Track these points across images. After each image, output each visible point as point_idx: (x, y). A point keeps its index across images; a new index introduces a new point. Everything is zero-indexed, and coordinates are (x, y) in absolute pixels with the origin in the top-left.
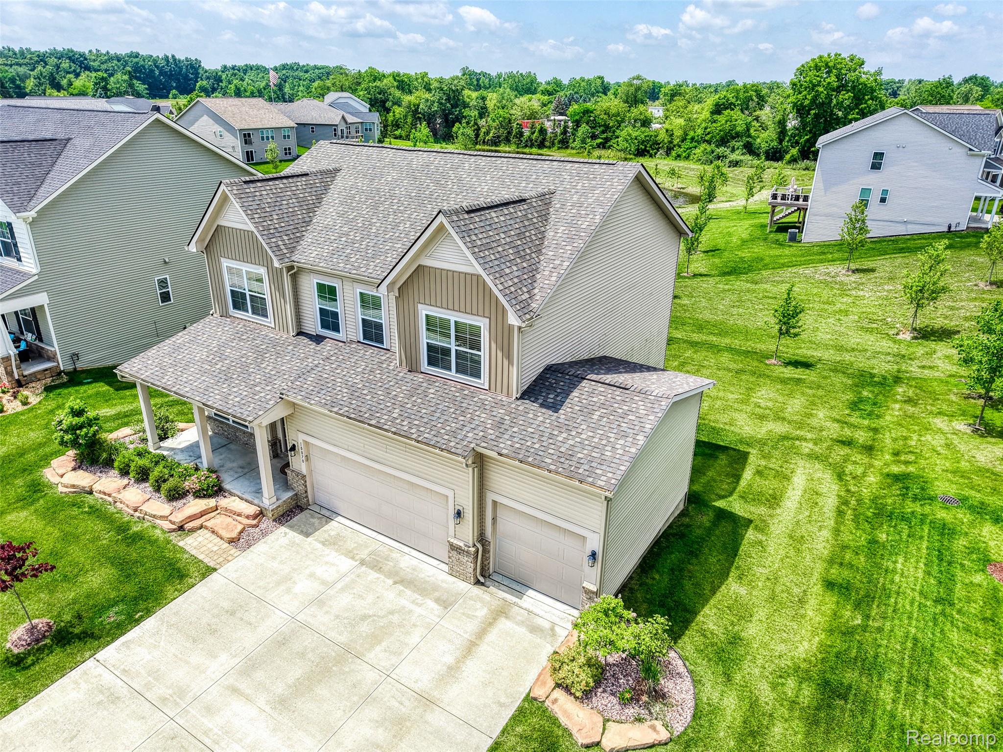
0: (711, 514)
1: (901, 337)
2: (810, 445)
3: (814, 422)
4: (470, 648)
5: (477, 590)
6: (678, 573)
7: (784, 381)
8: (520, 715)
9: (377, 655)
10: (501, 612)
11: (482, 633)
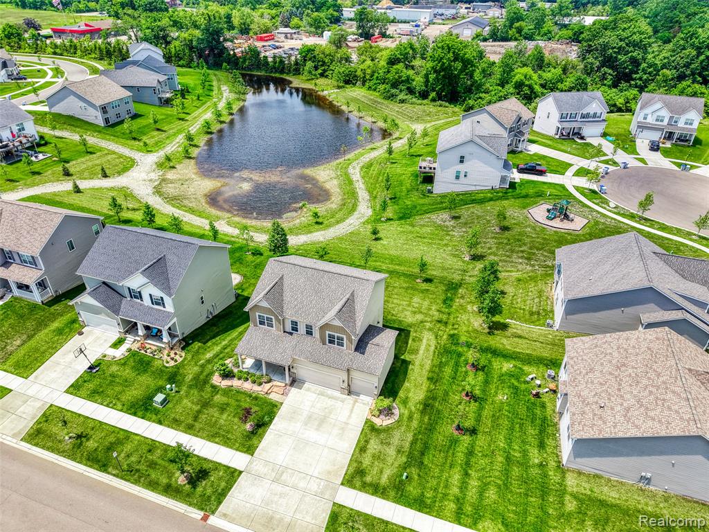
0: (400, 361)
1: (465, 259)
2: (429, 324)
3: (431, 313)
4: (352, 411)
5: (348, 397)
6: (393, 383)
7: (423, 291)
8: (366, 423)
9: (332, 416)
10: (356, 401)
11: (353, 407)
